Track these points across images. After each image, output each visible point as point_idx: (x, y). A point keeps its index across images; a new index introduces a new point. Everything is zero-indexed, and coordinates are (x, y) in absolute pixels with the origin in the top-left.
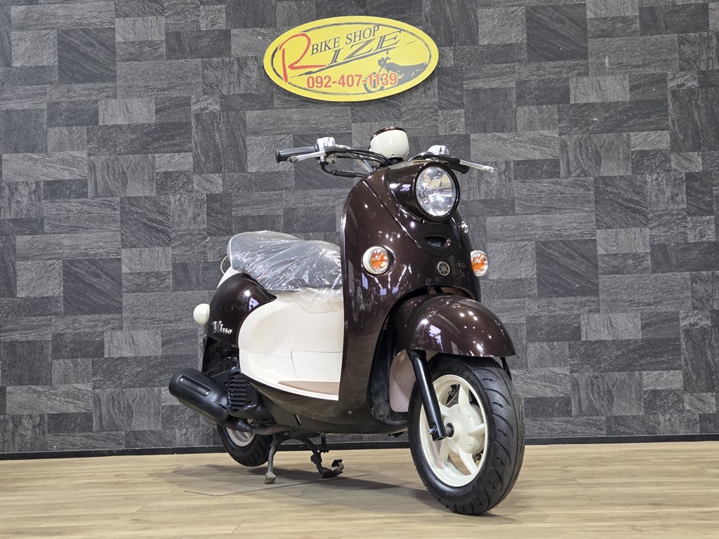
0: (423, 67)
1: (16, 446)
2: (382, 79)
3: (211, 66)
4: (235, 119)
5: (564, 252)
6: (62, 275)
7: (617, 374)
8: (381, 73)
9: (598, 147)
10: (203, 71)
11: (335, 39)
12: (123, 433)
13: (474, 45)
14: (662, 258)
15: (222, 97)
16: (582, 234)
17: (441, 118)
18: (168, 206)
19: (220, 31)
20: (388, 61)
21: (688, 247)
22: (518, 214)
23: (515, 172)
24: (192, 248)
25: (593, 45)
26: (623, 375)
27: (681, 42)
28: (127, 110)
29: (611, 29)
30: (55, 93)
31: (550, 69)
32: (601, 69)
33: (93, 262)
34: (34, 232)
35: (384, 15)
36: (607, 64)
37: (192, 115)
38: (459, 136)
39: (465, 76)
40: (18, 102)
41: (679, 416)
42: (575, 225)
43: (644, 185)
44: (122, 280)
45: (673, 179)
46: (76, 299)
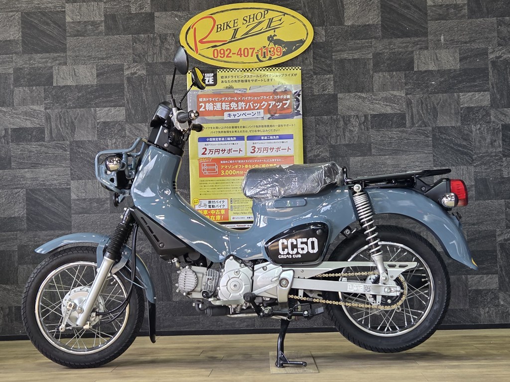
0: (302, 42)
2: (270, 51)
3: (139, 41)
4: (158, 81)
6: (25, 201)
8: (270, 47)
9: (435, 104)
10: (133, 44)
11: (234, 20)
13: (341, 25)
14: (485, 188)
15: (148, 64)
17: (315, 82)
18: (107, 148)
19: (146, 13)
20: (275, 38)
21: (503, 181)
22: (374, 155)
23: (371, 123)
25: (432, 26)
26: (454, 278)
27: (499, 24)
28: (75, 74)
29: (445, 13)
30: (20, 61)
31: (398, 44)
32: (437, 45)
33: (49, 191)
34: (4, 168)
35: (271, 2)
36: (442, 41)
37: (125, 78)
38: (329, 95)
39: (334, 50)
41: (495, 309)
42: (417, 163)
43: (470, 134)
44: (71, 204)
45: (492, 128)
46: (37, 219)
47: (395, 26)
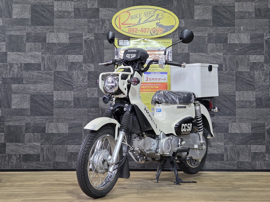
0: (173, 26)
1: (9, 166)
2: (157, 30)
3: (91, 22)
4: (100, 43)
5: (223, 99)
6: (30, 101)
7: (241, 146)
8: (157, 28)
9: (237, 60)
10: (88, 23)
11: (140, 14)
12: (52, 162)
13: (192, 19)
14: (260, 103)
15: (95, 34)
16: (230, 93)
17: (179, 46)
18: (73, 75)
19: (95, 8)
20: (160, 24)
21: (269, 99)
24: (82, 92)
25: (237, 21)
26: (244, 146)
28: (58, 37)
29: (244, 16)
30: (30, 29)
31: (221, 30)
32: (239, 31)
33: (42, 96)
34: (19, 83)
35: (159, 6)
36: (242, 29)
37: (83, 40)
38: (186, 53)
40: (14, 32)
41: (264, 162)
42: (228, 89)
43: (254, 75)
44: (53, 103)
45: (265, 73)
46: (35, 110)
47: (219, 21)
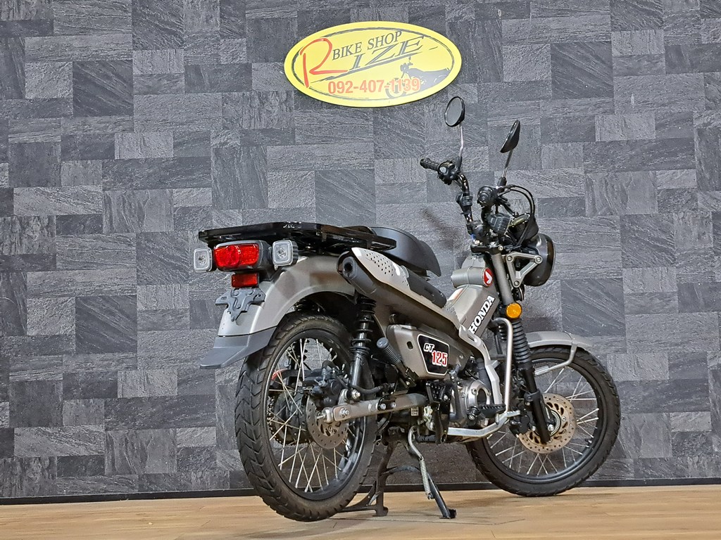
1: (24, 490)
3: (231, 100)
4: (255, 154)
5: (590, 291)
6: (74, 313)
7: (644, 416)
9: (624, 185)
10: (223, 105)
12: (136, 477)
13: (498, 81)
14: (689, 298)
15: (243, 132)
16: (608, 273)
19: (242, 65)
21: (715, 287)
23: (540, 210)
24: (211, 285)
25: (619, 82)
26: (652, 416)
27: (708, 81)
28: (145, 144)
29: (636, 67)
30: (70, 126)
31: (577, 107)
32: (626, 107)
33: (107, 299)
34: (46, 269)
36: (633, 102)
37: (212, 149)
38: (484, 173)
39: (490, 113)
40: (30, 135)
41: (708, 458)
42: (601, 263)
43: (671, 224)
44: (137, 318)
45: (699, 218)
46: (89, 338)
